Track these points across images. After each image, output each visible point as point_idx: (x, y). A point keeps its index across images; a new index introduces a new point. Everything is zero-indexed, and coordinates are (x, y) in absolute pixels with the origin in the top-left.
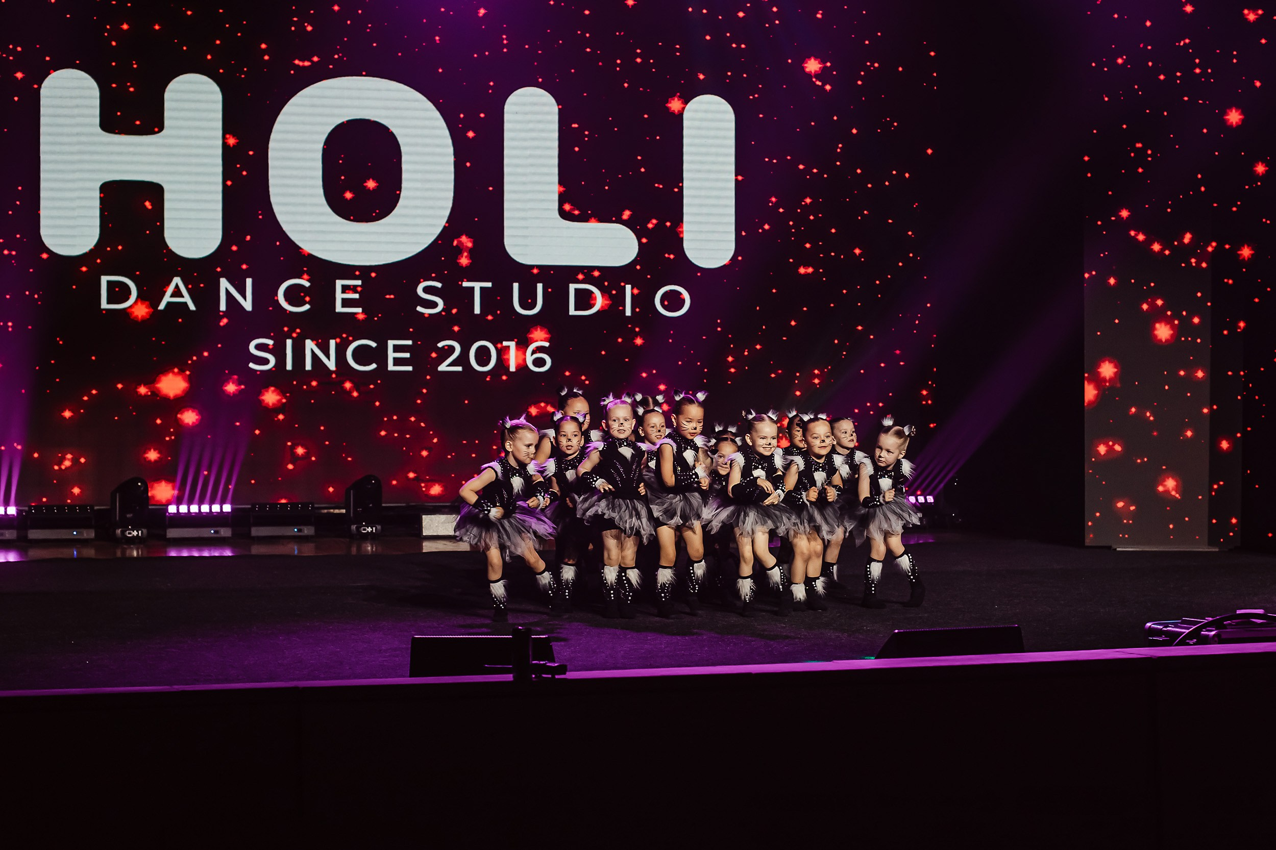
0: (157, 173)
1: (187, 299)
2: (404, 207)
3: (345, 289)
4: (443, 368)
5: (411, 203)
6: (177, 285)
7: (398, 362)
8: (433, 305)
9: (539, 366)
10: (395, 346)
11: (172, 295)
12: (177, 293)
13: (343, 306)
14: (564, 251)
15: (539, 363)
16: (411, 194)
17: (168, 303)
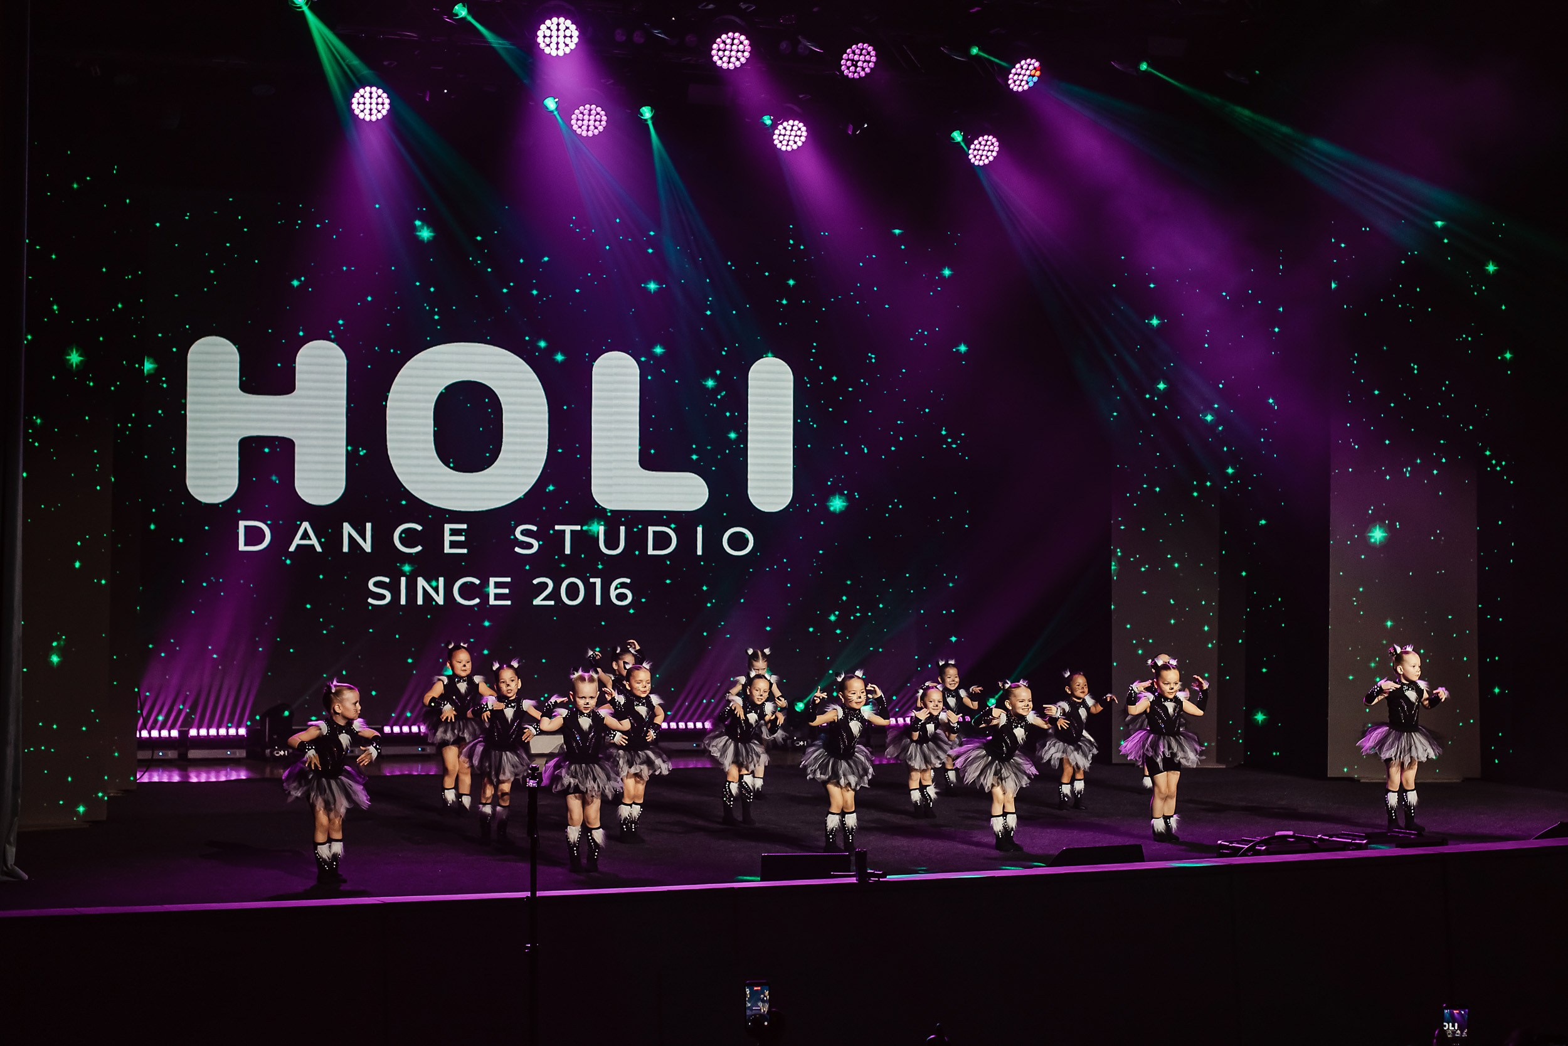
0: (289, 429)
1: (314, 541)
2: (505, 459)
3: (454, 532)
4: (537, 602)
5: (511, 456)
6: (306, 529)
7: (498, 597)
8: (530, 546)
9: (622, 601)
10: (496, 583)
11: (302, 539)
12: (306, 536)
13: (450, 547)
14: (644, 498)
15: (622, 597)
16: (511, 448)
17: (298, 545)
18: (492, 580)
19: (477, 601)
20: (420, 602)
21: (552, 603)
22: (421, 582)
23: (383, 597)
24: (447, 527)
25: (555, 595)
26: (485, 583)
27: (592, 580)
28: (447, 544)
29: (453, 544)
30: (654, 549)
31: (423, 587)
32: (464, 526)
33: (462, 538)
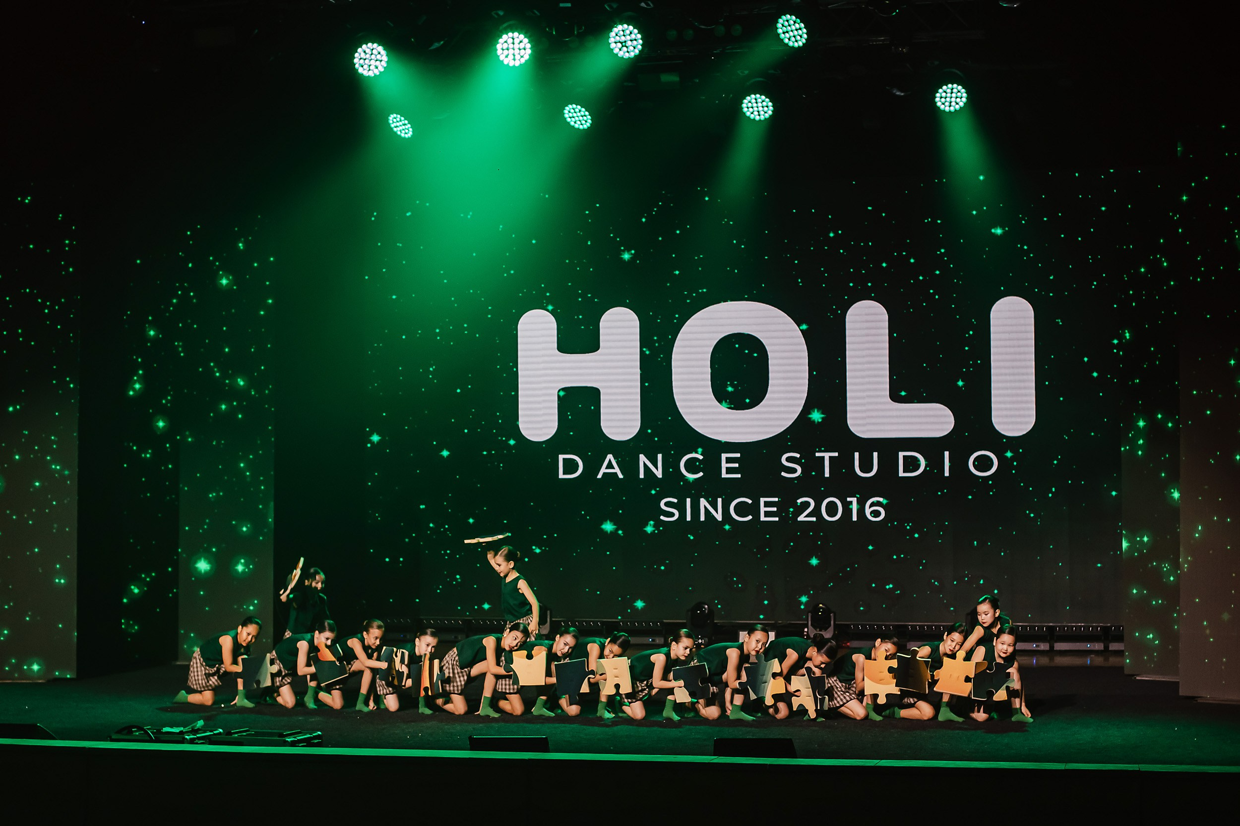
0: (596, 380)
1: (617, 471)
2: (769, 400)
3: (729, 460)
4: (801, 518)
5: (776, 396)
6: (610, 460)
7: (767, 514)
8: (794, 471)
9: (876, 518)
10: (765, 502)
11: (607, 468)
13: (727, 473)
14: (894, 427)
15: (876, 514)
16: (776, 389)
17: (604, 473)
18: (762, 500)
19: (750, 517)
20: (702, 518)
21: (814, 519)
22: (703, 502)
23: (672, 514)
24: (724, 456)
25: (816, 512)
26: (756, 504)
27: (849, 499)
28: (724, 471)
29: (729, 470)
30: (904, 472)
31: (705, 507)
32: (738, 455)
33: (737, 465)
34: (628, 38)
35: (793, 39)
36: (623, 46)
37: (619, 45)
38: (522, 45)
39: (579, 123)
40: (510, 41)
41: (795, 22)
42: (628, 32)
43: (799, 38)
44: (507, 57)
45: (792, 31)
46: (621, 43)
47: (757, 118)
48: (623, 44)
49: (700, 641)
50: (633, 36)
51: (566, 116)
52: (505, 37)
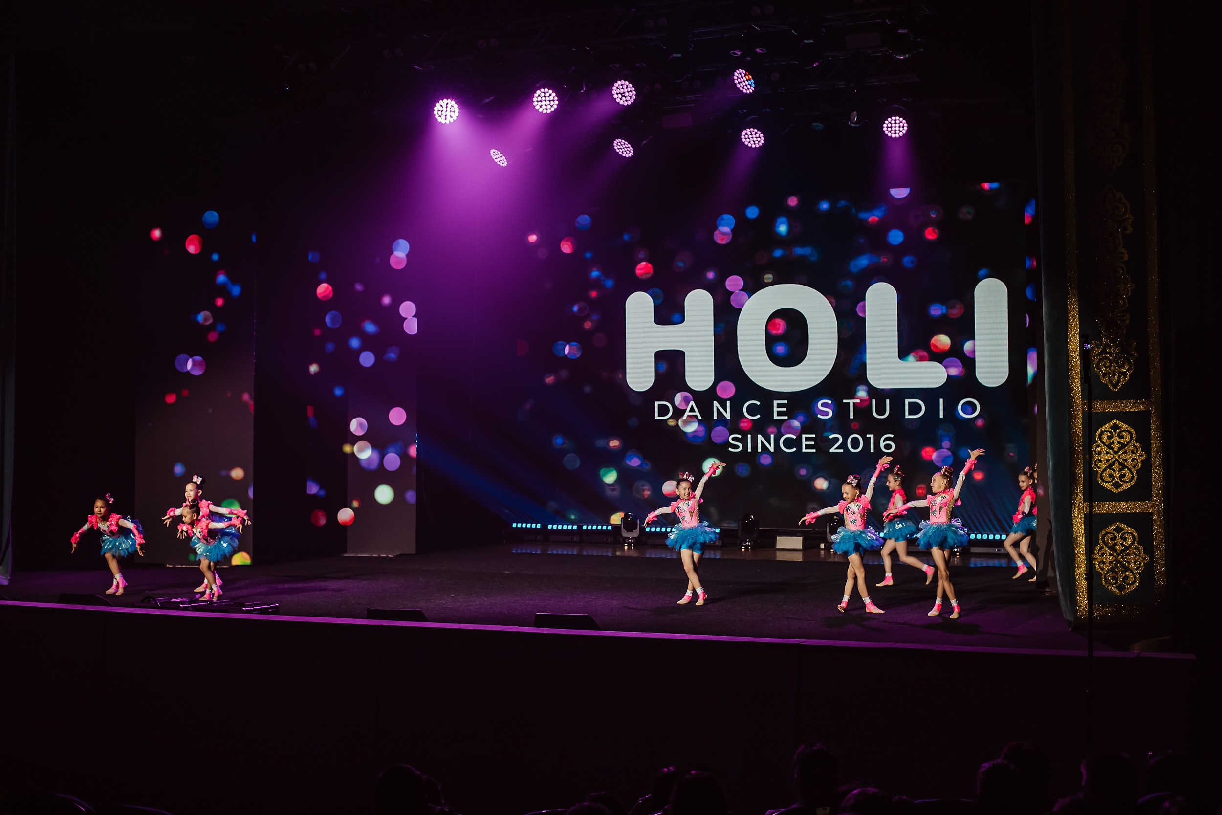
0: (682, 345)
2: (809, 360)
3: (779, 406)
4: (832, 450)
5: (813, 357)
6: (692, 406)
7: (807, 447)
8: (827, 414)
9: (888, 449)
10: (806, 438)
11: (690, 412)
12: (692, 410)
13: (777, 415)
14: (902, 381)
15: (888, 447)
16: (814, 352)
17: (688, 416)
18: (804, 436)
19: (795, 449)
20: (760, 450)
21: (842, 451)
22: (760, 438)
23: (737, 447)
24: (775, 403)
25: (844, 445)
26: (799, 438)
27: (868, 436)
28: (775, 414)
29: (779, 414)
30: (909, 415)
31: (762, 442)
32: (786, 402)
33: (785, 409)
34: (626, 90)
35: (746, 87)
36: (622, 96)
37: (620, 96)
38: (551, 98)
39: (625, 152)
40: (542, 95)
41: (745, 75)
42: (626, 86)
43: (749, 86)
44: (541, 106)
45: (744, 81)
46: (621, 94)
47: (754, 146)
48: (623, 95)
49: (747, 543)
50: (629, 89)
51: (616, 148)
52: (538, 92)
